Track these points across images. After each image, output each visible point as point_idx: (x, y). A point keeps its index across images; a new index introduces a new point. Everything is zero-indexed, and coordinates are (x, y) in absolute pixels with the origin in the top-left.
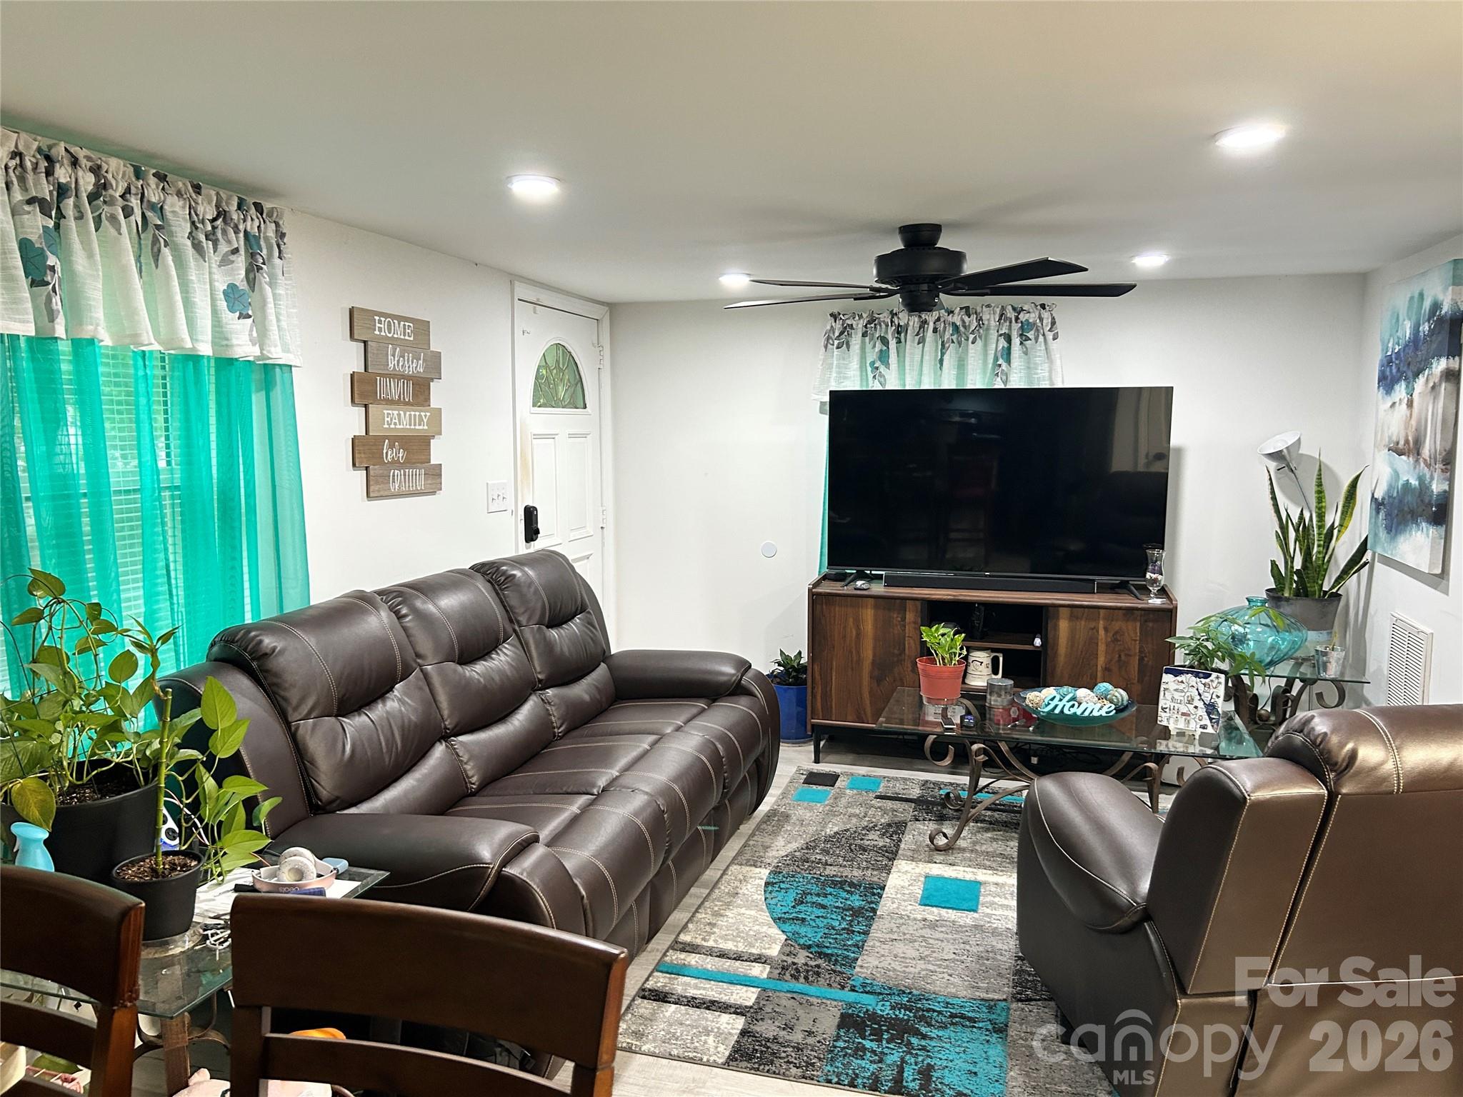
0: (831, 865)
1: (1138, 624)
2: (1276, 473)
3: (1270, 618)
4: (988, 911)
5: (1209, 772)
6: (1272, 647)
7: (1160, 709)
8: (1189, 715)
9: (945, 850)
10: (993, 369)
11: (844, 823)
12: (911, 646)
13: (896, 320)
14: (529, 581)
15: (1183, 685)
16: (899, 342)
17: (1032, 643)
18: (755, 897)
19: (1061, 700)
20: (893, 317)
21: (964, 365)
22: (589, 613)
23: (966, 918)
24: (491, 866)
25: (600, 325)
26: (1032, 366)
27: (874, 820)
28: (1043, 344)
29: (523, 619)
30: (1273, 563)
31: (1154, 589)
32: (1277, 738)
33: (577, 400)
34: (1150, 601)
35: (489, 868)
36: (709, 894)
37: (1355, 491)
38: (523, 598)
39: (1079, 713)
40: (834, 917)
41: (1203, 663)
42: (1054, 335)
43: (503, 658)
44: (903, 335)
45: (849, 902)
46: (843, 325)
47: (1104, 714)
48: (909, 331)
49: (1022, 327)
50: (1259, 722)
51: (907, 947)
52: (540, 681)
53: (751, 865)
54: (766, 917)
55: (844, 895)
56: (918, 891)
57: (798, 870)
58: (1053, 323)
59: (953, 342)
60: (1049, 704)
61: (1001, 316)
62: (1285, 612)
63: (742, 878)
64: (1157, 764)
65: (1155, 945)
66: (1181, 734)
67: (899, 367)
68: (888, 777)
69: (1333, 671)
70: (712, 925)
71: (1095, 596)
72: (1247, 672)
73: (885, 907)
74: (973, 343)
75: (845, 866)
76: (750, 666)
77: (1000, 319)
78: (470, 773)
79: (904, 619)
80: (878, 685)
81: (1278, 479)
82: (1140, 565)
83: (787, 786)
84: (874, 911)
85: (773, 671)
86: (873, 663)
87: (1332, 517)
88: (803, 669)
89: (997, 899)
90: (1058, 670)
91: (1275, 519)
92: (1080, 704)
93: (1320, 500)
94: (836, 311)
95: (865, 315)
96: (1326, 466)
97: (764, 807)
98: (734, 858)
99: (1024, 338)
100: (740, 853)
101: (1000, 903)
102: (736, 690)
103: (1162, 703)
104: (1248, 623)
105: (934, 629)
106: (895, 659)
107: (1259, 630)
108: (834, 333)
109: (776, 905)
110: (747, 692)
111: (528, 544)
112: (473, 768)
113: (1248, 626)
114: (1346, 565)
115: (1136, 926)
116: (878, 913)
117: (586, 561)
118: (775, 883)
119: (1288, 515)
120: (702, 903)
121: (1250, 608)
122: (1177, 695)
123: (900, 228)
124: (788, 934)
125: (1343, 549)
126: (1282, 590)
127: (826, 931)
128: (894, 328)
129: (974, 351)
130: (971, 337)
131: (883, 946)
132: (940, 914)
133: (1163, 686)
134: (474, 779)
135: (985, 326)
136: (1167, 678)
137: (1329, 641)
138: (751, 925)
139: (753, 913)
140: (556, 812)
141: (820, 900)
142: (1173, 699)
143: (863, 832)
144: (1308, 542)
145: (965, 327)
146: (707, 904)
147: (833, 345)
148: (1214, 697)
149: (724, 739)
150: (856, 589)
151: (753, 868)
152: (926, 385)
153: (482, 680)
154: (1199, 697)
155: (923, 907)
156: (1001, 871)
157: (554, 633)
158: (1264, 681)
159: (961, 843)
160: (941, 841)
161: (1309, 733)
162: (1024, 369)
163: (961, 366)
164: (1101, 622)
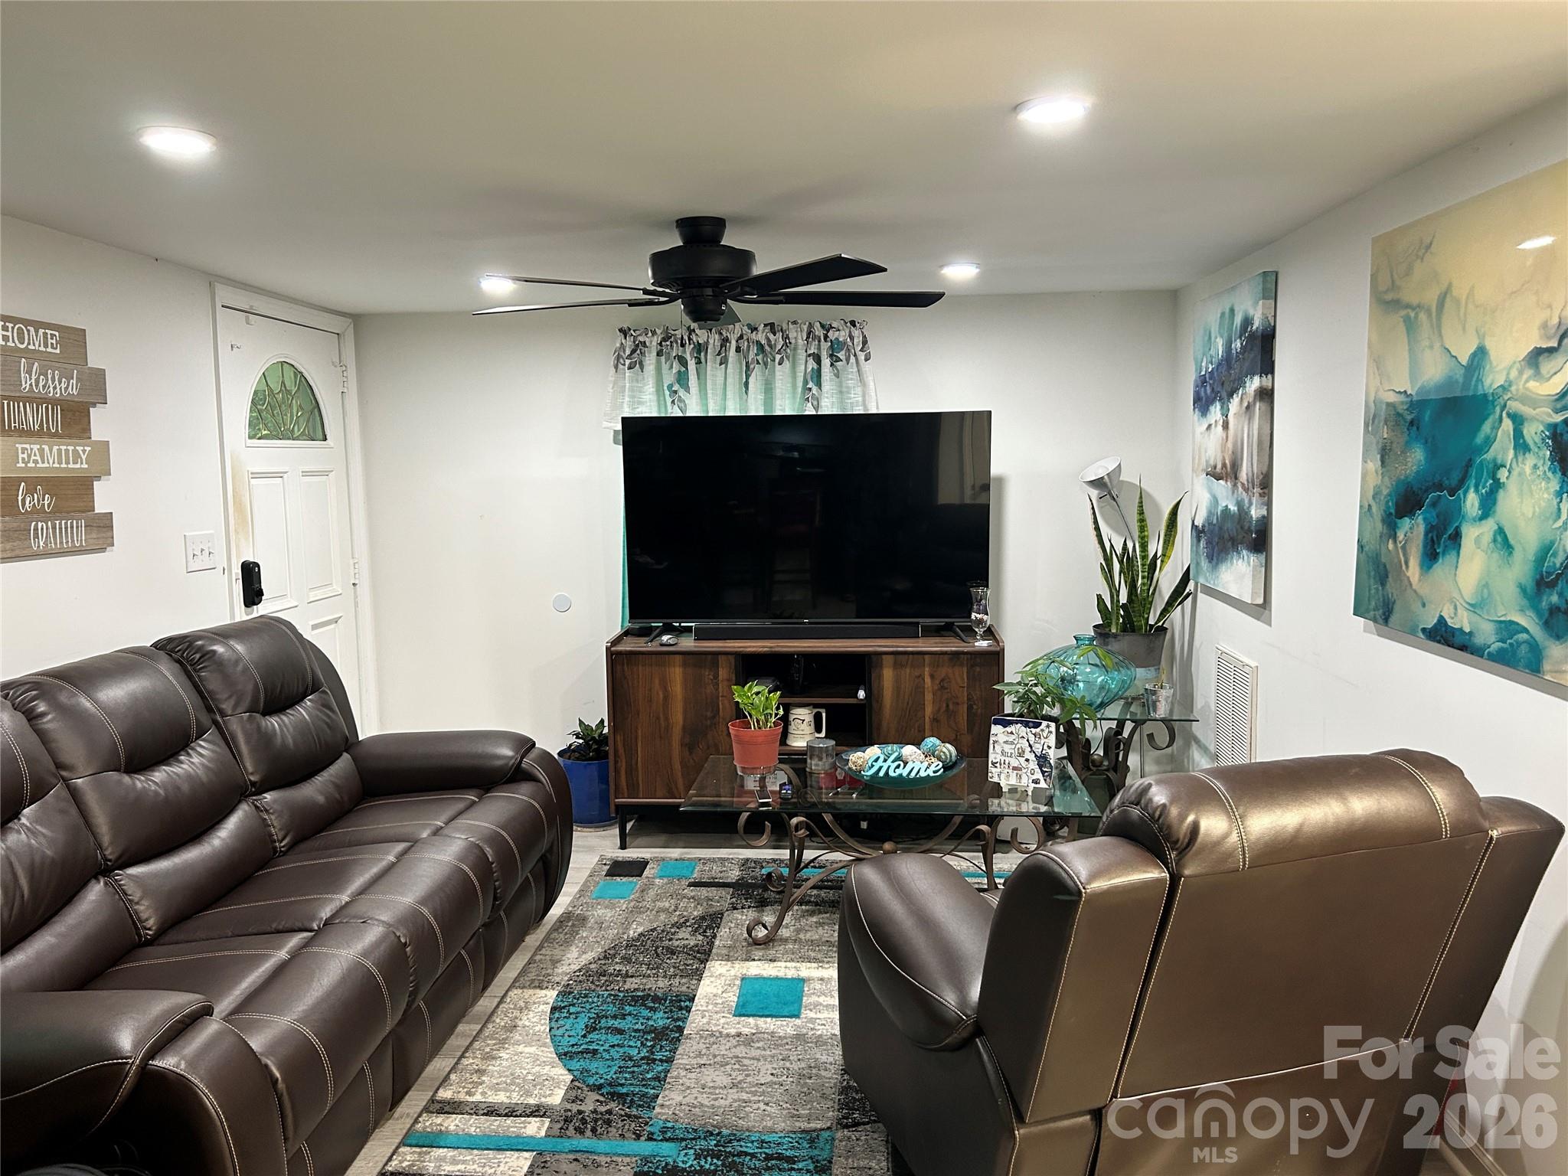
0: (632, 977)
1: (965, 670)
2: (1098, 501)
3: (1099, 658)
4: (812, 1015)
5: (1039, 859)
6: (1102, 688)
7: (990, 765)
8: (1020, 769)
9: (764, 944)
10: (803, 393)
11: (651, 921)
12: (723, 706)
13: (694, 337)
14: (234, 657)
15: (1013, 737)
16: (699, 362)
17: (855, 696)
18: (537, 1029)
19: (885, 761)
20: (690, 334)
21: (771, 389)
22: (324, 692)
23: (784, 1027)
24: (131, 1061)
25: (342, 341)
26: (844, 390)
27: (685, 913)
28: (855, 365)
29: (227, 706)
30: (1099, 597)
31: (980, 631)
32: (1112, 811)
33: (316, 431)
34: (976, 644)
35: (127, 1063)
36: (481, 1031)
37: (1176, 518)
38: (227, 679)
39: (905, 775)
40: (631, 1043)
41: (1032, 711)
42: (866, 355)
43: (196, 760)
44: (702, 354)
45: (651, 1023)
46: (634, 342)
47: (932, 774)
48: (709, 350)
49: (832, 347)
50: (1092, 767)
51: (717, 1073)
52: (253, 784)
53: (535, 987)
54: (549, 1053)
55: (646, 1013)
56: (732, 998)
57: (593, 987)
58: (865, 342)
59: (758, 363)
60: (873, 766)
61: (809, 334)
62: (1113, 649)
63: (523, 1005)
64: (990, 826)
65: (989, 1066)
66: (1013, 790)
67: (700, 391)
68: (704, 859)
69: (1162, 711)
70: (481, 1072)
71: (920, 640)
72: (1078, 716)
73: (695, 1022)
74: (780, 364)
75: (649, 976)
76: (534, 744)
77: (808, 337)
78: (144, 916)
79: (716, 677)
80: (691, 753)
81: (1101, 508)
82: (964, 604)
83: (587, 881)
84: (681, 1030)
85: (571, 745)
86: (684, 728)
87: (1155, 547)
88: (603, 740)
89: (821, 999)
90: (884, 724)
91: (1099, 550)
92: (906, 763)
93: (1142, 529)
94: (625, 326)
95: (658, 331)
96: (1148, 494)
97: (556, 911)
98: (516, 980)
99: (834, 359)
100: (524, 972)
101: (825, 1003)
102: (516, 775)
103: (992, 757)
104: (1077, 664)
105: (746, 688)
106: (709, 722)
107: (1088, 670)
108: (624, 351)
109: (563, 1036)
110: (529, 777)
111: (249, 609)
112: (148, 908)
113: (1077, 666)
114: (1170, 597)
115: (967, 1043)
116: (685, 1032)
117: (333, 626)
118: (564, 1007)
119: (1112, 546)
120: (471, 1044)
121: (1078, 647)
122: (1008, 748)
123: (677, 221)
124: (575, 1073)
125: (1167, 580)
126: (1109, 625)
127: (622, 1063)
128: (692, 346)
129: (782, 373)
130: (778, 357)
131: (690, 1075)
132: (757, 1025)
133: (992, 739)
134: (151, 922)
135: (792, 346)
136: (996, 729)
137: (1158, 678)
138: (529, 1066)
139: (532, 1050)
140: (256, 961)
141: (617, 1023)
142: (1003, 752)
143: (673, 930)
144: (1132, 574)
145: (770, 346)
146: (476, 1045)
147: (624, 365)
148: (1045, 747)
149: (495, 840)
150: (662, 645)
151: (538, 991)
152: (731, 412)
153: (161, 792)
154: (1029, 749)
155: (737, 1018)
156: (828, 962)
157: (274, 722)
158: (1095, 727)
159: (784, 932)
160: (761, 933)
161: (1146, 806)
162: (836, 394)
163: (769, 389)
164: (927, 669)
